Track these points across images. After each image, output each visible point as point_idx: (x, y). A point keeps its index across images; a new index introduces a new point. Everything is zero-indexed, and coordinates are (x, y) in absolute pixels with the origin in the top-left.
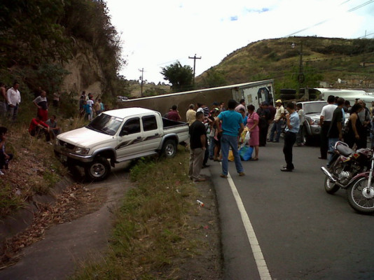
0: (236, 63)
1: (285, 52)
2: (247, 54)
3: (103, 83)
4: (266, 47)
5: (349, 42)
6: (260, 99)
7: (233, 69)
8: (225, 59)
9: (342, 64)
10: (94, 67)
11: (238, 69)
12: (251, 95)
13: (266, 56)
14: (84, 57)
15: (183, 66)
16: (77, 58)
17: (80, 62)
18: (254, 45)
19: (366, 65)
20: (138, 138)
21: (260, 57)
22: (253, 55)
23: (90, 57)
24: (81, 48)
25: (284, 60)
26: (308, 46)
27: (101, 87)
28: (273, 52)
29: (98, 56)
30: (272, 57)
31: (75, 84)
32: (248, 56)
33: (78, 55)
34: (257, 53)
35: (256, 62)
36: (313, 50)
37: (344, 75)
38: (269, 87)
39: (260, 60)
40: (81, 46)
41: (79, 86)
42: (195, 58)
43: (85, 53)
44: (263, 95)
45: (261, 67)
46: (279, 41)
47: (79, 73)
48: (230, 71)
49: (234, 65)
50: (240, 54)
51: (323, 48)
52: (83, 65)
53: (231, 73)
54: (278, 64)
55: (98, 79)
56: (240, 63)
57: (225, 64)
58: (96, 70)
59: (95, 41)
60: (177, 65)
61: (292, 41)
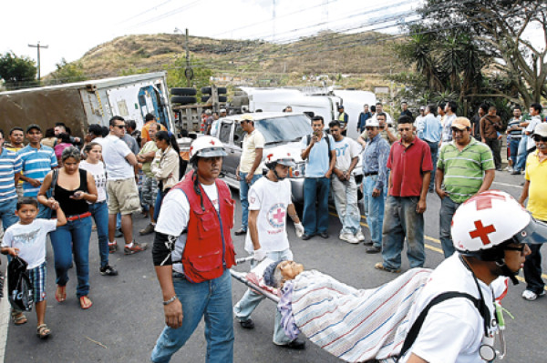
0: (100, 58)
1: (155, 49)
2: (113, 48)
4: (134, 43)
6: (144, 108)
7: (98, 65)
9: (212, 62)
11: (104, 65)
12: (124, 101)
13: (134, 52)
21: (128, 53)
22: (120, 51)
25: (155, 57)
26: (179, 44)
28: (142, 48)
30: (142, 53)
32: (115, 51)
34: (125, 48)
35: (124, 58)
38: (159, 86)
39: (129, 56)
42: (38, 46)
45: (131, 63)
48: (94, 67)
49: (99, 60)
50: (105, 49)
53: (96, 70)
54: (149, 61)
56: (106, 59)
57: (87, 59)
61: (162, 38)
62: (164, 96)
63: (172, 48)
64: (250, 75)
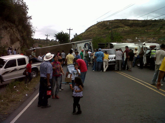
0: (92, 31)
1: (113, 26)
2: (97, 27)
3: (21, 42)
4: (105, 24)
5: (141, 22)
6: (85, 48)
7: (90, 34)
8: (87, 30)
9: (137, 31)
10: (16, 35)
11: (93, 34)
12: (81, 47)
13: (105, 28)
14: (11, 30)
15: (64, 33)
16: (8, 31)
17: (9, 32)
18: (100, 23)
19: (148, 31)
20: (15, 69)
21: (102, 29)
22: (99, 28)
23: (14, 30)
24: (9, 26)
26: (123, 23)
27: (20, 44)
28: (108, 26)
29: (18, 30)
30: (107, 28)
31: (7, 43)
32: (97, 28)
33: (8, 29)
34: (101, 27)
35: (101, 31)
36: (125, 25)
37: (139, 36)
38: (90, 43)
40: (9, 25)
41: (9, 43)
42: (70, 29)
43: (12, 29)
44: (87, 47)
45: (103, 33)
46: (110, 21)
47: (9, 38)
48: (89, 35)
49: (91, 32)
50: (93, 27)
51: (129, 24)
52: (11, 34)
53: (90, 36)
55: (19, 40)
56: (94, 31)
57: (87, 32)
58: (17, 36)
59: (17, 23)
60: (61, 33)
61: (116, 21)
62: (91, 45)
63: (120, 25)
64: (155, 36)
